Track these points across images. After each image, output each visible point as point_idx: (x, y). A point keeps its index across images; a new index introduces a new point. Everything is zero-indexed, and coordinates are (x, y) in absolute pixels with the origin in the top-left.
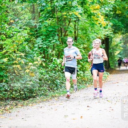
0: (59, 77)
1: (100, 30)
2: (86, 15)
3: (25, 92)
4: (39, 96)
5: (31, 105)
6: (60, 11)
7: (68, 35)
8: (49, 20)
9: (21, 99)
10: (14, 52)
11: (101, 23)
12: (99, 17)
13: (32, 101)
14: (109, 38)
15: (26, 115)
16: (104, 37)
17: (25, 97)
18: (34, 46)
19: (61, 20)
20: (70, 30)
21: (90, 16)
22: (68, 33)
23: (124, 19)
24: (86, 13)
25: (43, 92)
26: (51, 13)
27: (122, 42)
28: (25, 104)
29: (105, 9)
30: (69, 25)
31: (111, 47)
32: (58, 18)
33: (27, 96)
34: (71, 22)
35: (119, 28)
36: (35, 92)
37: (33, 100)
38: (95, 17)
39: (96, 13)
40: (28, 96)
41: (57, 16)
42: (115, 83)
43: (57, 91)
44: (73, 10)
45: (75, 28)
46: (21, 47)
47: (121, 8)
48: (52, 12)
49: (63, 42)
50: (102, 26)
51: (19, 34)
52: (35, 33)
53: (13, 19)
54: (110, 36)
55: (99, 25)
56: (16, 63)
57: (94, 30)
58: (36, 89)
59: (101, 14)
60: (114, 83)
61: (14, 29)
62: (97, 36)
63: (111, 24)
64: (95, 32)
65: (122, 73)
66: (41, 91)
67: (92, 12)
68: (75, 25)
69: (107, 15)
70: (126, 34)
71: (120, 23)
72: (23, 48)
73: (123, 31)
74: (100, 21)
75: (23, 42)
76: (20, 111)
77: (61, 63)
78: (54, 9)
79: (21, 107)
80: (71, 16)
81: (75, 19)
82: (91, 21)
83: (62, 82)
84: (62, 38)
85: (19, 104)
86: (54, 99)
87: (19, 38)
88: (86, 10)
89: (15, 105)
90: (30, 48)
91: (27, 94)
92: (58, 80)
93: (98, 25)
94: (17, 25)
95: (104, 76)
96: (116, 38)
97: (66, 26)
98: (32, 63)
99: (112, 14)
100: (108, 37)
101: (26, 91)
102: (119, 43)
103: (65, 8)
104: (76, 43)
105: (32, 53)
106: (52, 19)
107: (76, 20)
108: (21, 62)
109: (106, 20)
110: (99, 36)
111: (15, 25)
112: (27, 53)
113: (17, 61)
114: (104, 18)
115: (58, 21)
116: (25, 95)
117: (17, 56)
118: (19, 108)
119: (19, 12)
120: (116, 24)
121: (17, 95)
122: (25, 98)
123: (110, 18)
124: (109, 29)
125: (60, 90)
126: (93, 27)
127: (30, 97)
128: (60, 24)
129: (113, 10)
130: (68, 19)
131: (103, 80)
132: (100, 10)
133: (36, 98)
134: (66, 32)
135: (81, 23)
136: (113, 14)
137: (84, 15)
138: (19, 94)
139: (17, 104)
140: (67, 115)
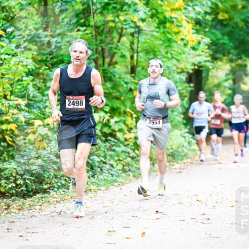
0: (98, 150)
1: (184, 53)
2: (155, 20)
3: (27, 181)
4: (56, 189)
5: (38, 207)
6: (100, 13)
7: (116, 63)
8: (79, 30)
9: (17, 196)
10: (3, 98)
11: (187, 38)
12: (181, 26)
13: (41, 201)
14: (201, 71)
15: (27, 228)
16: (193, 67)
17: (26, 192)
18: (45, 86)
19: (102, 31)
20: (122, 53)
21: (163, 23)
22: (117, 58)
23: (235, 30)
24: (155, 18)
25: (63, 182)
26: (81, 16)
27: (229, 79)
28: (27, 205)
29: (194, 9)
30: (119, 42)
31: (206, 88)
32: (97, 27)
33: (30, 189)
34: (124, 36)
35: (224, 49)
36: (46, 180)
37: (42, 197)
38: (173, 26)
39: (175, 18)
40: (32, 190)
41: (95, 23)
42: (215, 164)
43: (92, 178)
44: (128, 11)
45: (132, 48)
46: (19, 87)
47: (229, 7)
48: (84, 15)
49: (107, 77)
50: (187, 45)
51: (14, 59)
52: (47, 58)
53: (2, 28)
54: (205, 66)
55: (182, 43)
56: (7, 120)
57: (171, 54)
58: (48, 174)
59: (187, 19)
60: (212, 164)
61: (4, 49)
62: (178, 65)
63: (207, 40)
64: (173, 57)
65: (228, 143)
66: (61, 180)
67: (167, 15)
68: (132, 43)
69: (198, 22)
70: (237, 63)
71: (226, 40)
72: (23, 90)
73: (231, 56)
74: (185, 34)
75: (23, 77)
76: (15, 220)
77: (101, 121)
78: (88, 7)
79: (17, 212)
80: (124, 23)
81: (133, 30)
82: (165, 34)
83: (105, 161)
84: (104, 68)
85: (13, 205)
86: (87, 196)
87: (14, 68)
88: (154, 11)
89: (4, 207)
90: (37, 88)
91: (30, 184)
92: (95, 157)
93: (180, 42)
94: (10, 41)
95: (192, 149)
96: (217, 71)
97: (113, 44)
98: (41, 120)
99: (208, 21)
100: (201, 69)
101: (28, 179)
102: (223, 82)
103: (110, 7)
104: (134, 79)
105: (43, 99)
106: (85, 28)
107: (135, 31)
108: (18, 118)
109: (198, 32)
110: (182, 66)
111: (7, 41)
112: (31, 100)
113: (11, 115)
114: (193, 29)
115: (97, 34)
116: (27, 186)
117: (10, 106)
118: (13, 214)
119: (15, 13)
120: (217, 42)
121: (10, 186)
122: (27, 194)
123: (205, 28)
124: (203, 52)
125: (100, 177)
126: (169, 46)
127: (36, 192)
128: (101, 40)
129: (212, 12)
130: (117, 30)
131: (189, 157)
132: (184, 11)
133: (50, 193)
134: (113, 56)
135: (144, 39)
136: (210, 19)
137: (151, 22)
138: (14, 185)
139: (9, 206)
140: (113, 229)
